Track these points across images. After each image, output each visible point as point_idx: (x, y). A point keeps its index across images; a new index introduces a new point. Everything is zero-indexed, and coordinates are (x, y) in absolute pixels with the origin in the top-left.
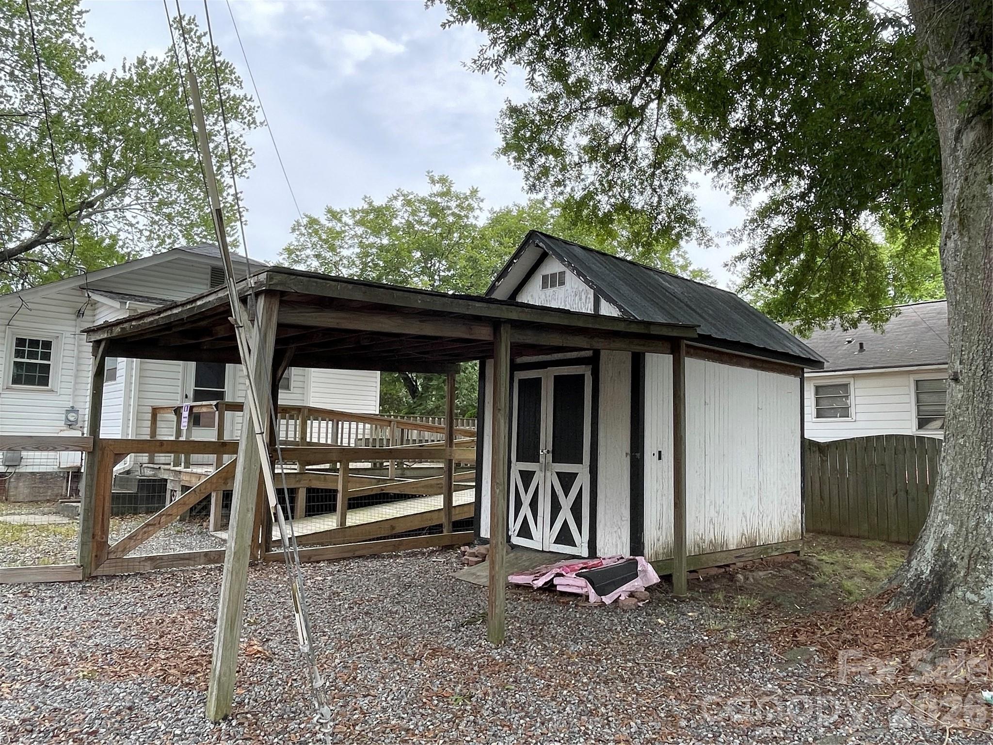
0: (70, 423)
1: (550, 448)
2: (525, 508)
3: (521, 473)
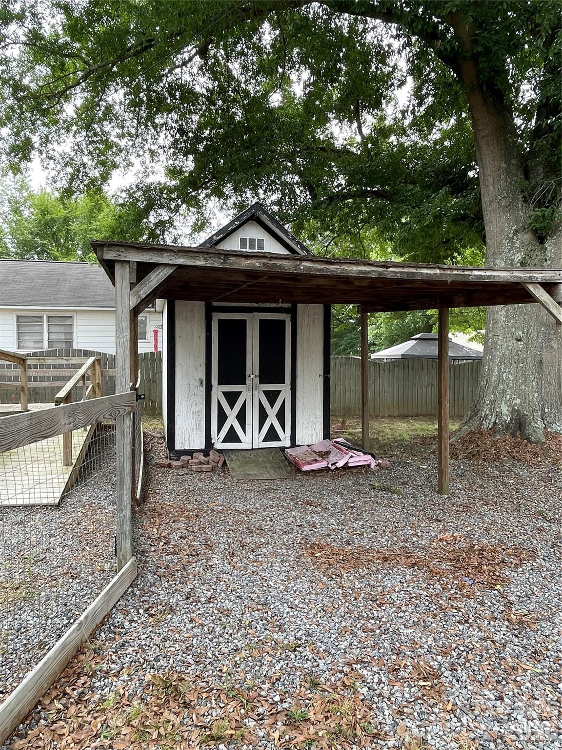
1: (257, 373)
2: (232, 420)
3: (225, 393)
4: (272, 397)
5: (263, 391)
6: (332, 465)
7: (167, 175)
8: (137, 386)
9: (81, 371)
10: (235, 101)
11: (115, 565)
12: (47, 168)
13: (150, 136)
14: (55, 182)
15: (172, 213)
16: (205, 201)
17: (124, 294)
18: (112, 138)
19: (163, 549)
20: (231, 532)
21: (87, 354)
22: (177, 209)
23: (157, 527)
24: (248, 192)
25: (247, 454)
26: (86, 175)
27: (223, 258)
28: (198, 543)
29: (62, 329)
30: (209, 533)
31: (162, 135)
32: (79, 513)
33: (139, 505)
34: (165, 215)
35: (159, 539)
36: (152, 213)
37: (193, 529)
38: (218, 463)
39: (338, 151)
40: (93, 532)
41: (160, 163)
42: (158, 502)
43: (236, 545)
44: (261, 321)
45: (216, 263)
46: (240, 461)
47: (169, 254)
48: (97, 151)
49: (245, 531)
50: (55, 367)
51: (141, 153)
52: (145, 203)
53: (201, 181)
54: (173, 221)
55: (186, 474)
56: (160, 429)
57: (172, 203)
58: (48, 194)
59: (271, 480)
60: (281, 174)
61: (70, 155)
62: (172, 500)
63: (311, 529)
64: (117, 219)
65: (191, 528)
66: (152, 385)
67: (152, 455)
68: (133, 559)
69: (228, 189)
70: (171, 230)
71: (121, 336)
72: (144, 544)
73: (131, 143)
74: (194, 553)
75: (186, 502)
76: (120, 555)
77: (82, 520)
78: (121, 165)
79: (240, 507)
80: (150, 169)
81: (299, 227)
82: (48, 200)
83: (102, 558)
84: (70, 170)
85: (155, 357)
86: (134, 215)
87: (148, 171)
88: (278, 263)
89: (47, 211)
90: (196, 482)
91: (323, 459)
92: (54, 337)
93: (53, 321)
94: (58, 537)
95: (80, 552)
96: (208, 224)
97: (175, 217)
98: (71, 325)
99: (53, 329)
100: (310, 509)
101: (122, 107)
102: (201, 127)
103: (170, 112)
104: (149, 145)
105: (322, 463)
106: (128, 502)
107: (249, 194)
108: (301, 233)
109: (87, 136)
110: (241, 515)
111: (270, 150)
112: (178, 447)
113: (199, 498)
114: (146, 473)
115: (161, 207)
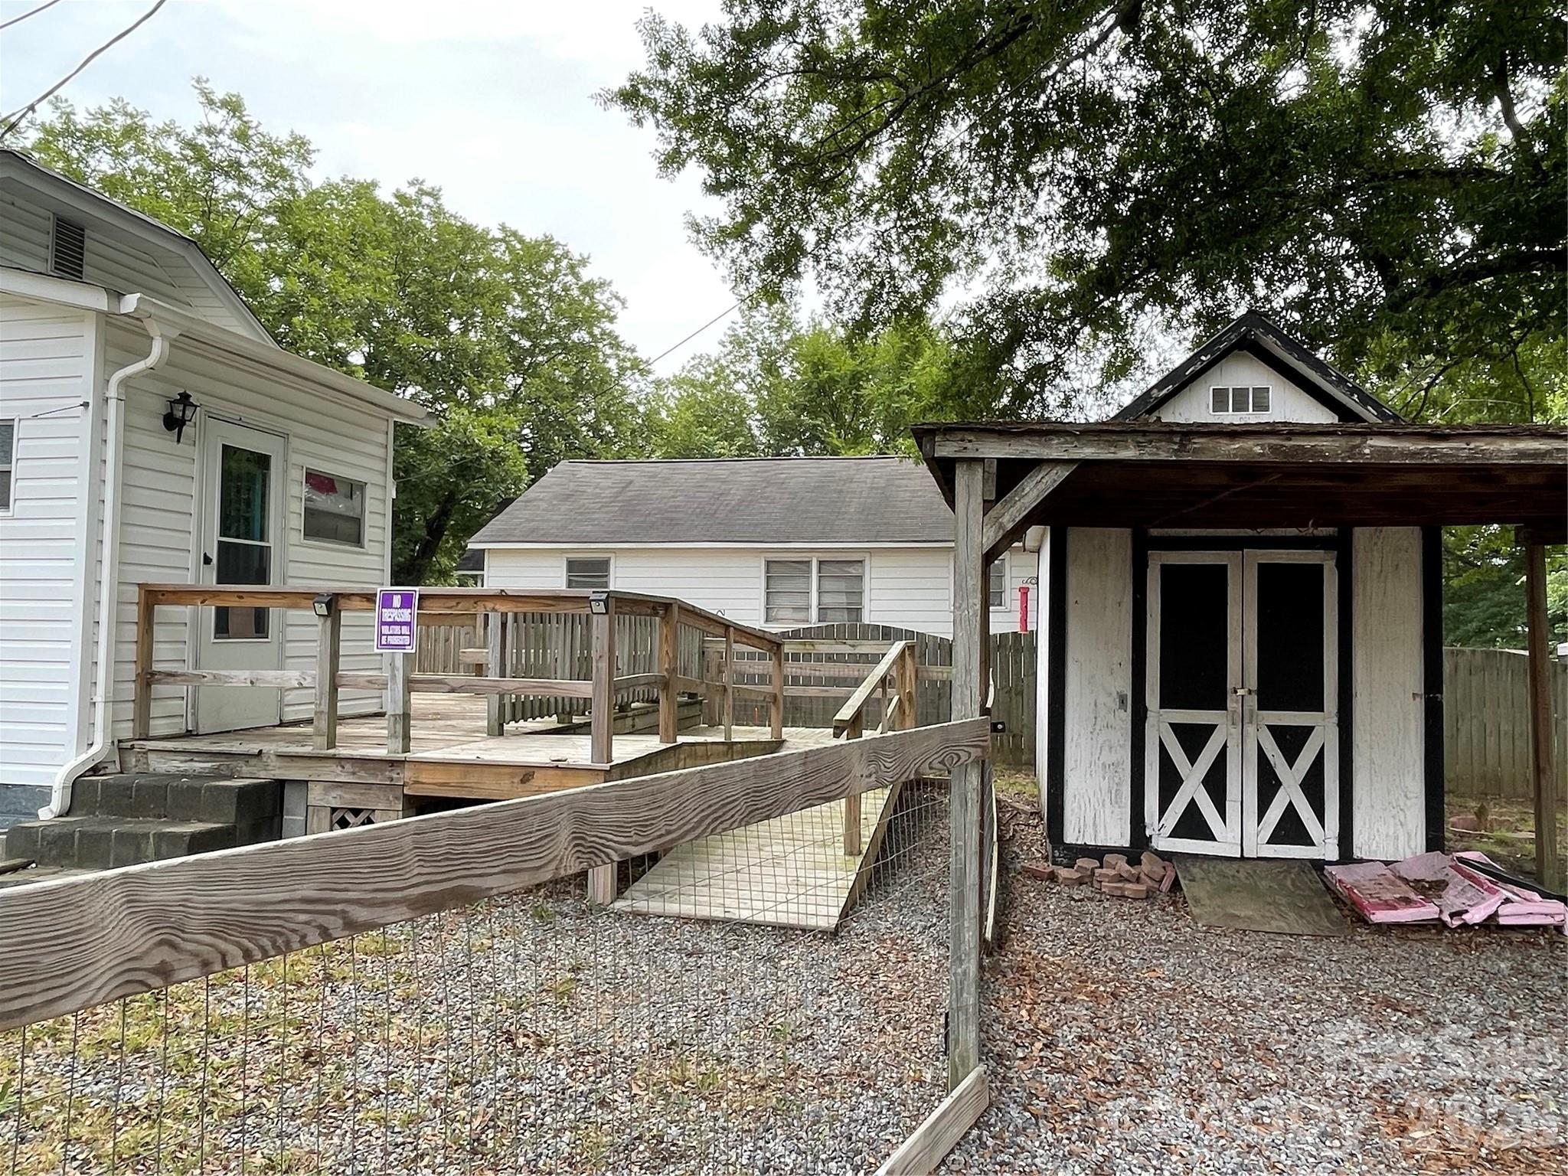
1: (1253, 682)
2: (1192, 789)
3: (1177, 728)
4: (1291, 741)
5: (1268, 726)
6: (1452, 915)
7: (1051, 273)
8: (989, 705)
9: (881, 669)
10: (1198, 103)
11: (945, 1074)
12: (827, 287)
13: (1018, 201)
14: (840, 310)
15: (1060, 348)
16: (1132, 316)
17: (971, 522)
18: (945, 215)
19: (1041, 1058)
20: (1194, 1044)
21: (888, 634)
22: (1071, 339)
23: (1028, 1007)
24: (1230, 287)
25: (1230, 870)
26: (896, 289)
27: (1177, 439)
28: (1119, 1057)
29: (842, 585)
30: (1143, 1039)
31: (1043, 196)
32: (874, 954)
33: (990, 955)
34: (1045, 353)
35: (1033, 1034)
36: (1021, 351)
37: (1106, 1023)
38: (1161, 881)
39: (1452, 173)
40: (898, 998)
41: (1038, 251)
42: (1030, 954)
43: (1206, 1077)
44: (1262, 568)
45: (1164, 453)
46: (1212, 883)
47: (1062, 440)
48: (917, 245)
49: (1226, 1046)
50: (830, 658)
51: (1000, 235)
52: (1006, 332)
53: (1122, 277)
54: (1063, 364)
55: (1089, 899)
56: (1030, 795)
57: (1060, 326)
58: (826, 333)
59: (1291, 935)
60: (1305, 240)
61: (866, 257)
62: (1059, 952)
63: (1396, 1067)
64: (950, 370)
65: (1102, 1021)
66: (1014, 701)
67: (1015, 849)
68: (981, 1068)
69: (1183, 285)
70: (1058, 380)
71: (964, 606)
72: (1001, 1040)
73: (980, 220)
74: (1109, 1078)
75: (1089, 961)
76: (956, 1053)
77: (879, 969)
78: (961, 264)
79: (1213, 986)
80: (1018, 265)
81: (1352, 354)
82: (824, 344)
83: (918, 1055)
84: (866, 284)
85: (1021, 644)
86: (984, 359)
87: (1014, 268)
88: (1307, 443)
89: (823, 365)
90: (1114, 921)
91: (1428, 899)
92: (828, 600)
93: (828, 570)
94: (835, 997)
95: (877, 1034)
96: (1138, 363)
97: (1066, 355)
98: (860, 578)
99: (828, 585)
100: (1394, 1019)
101: (966, 155)
102: (1123, 168)
103: (1059, 148)
104: (1016, 218)
105: (1422, 909)
106: (972, 945)
107: (1231, 292)
108: (1359, 364)
109: (899, 218)
110: (1220, 1010)
111: (1278, 194)
112: (1071, 837)
113: (1119, 956)
114: (1003, 888)
115: (1039, 337)
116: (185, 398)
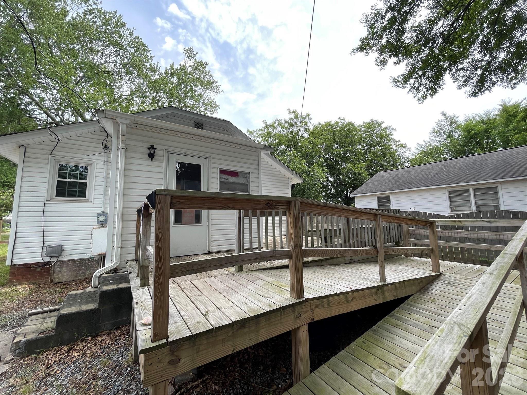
0: (101, 223)
92: (480, 202)
93: (478, 192)
99: (478, 197)
116: (152, 147)
